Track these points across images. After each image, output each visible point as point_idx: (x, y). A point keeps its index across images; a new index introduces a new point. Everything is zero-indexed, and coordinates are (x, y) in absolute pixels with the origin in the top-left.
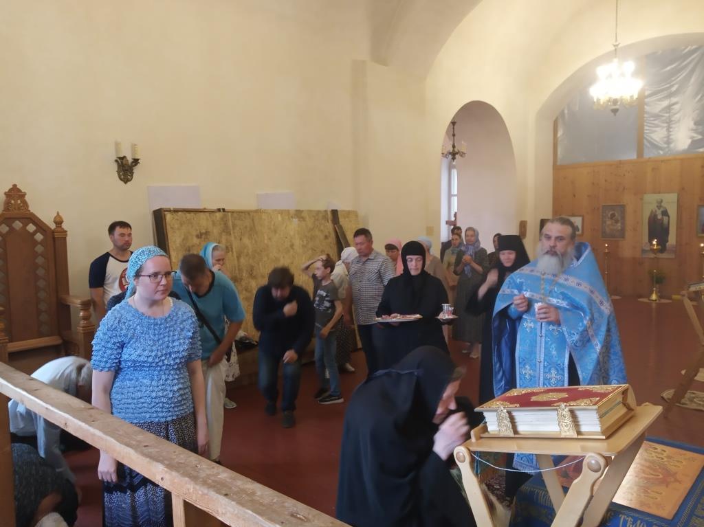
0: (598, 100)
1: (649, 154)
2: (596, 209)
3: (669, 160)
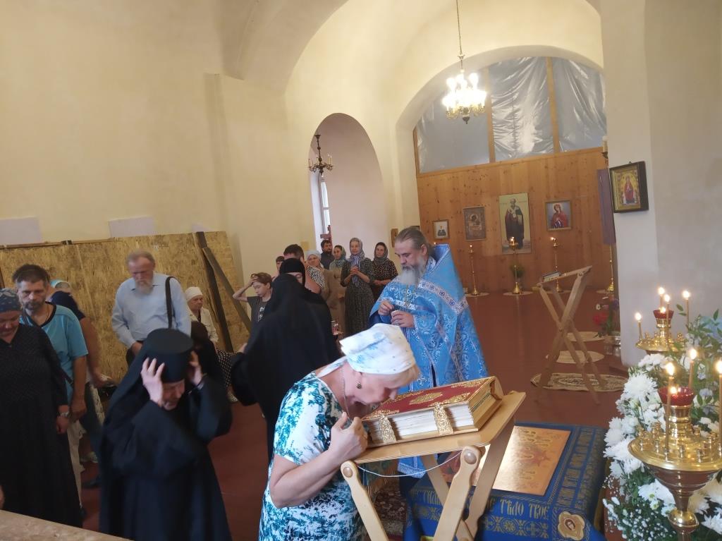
0: (451, 109)
1: (500, 158)
2: (459, 212)
3: (518, 163)
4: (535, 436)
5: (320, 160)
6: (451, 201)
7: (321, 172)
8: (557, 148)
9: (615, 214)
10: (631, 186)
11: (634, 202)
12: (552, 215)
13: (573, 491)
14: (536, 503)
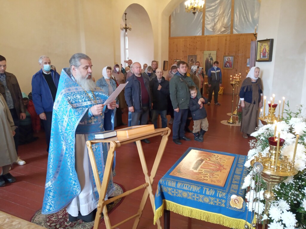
0: (188, 7)
1: (206, 34)
2: (186, 56)
3: (214, 37)
4: (219, 157)
5: (126, 25)
6: (183, 51)
7: (126, 31)
8: (232, 32)
9: (256, 62)
10: (266, 50)
11: (265, 57)
12: (226, 62)
13: (237, 186)
14: (220, 191)
